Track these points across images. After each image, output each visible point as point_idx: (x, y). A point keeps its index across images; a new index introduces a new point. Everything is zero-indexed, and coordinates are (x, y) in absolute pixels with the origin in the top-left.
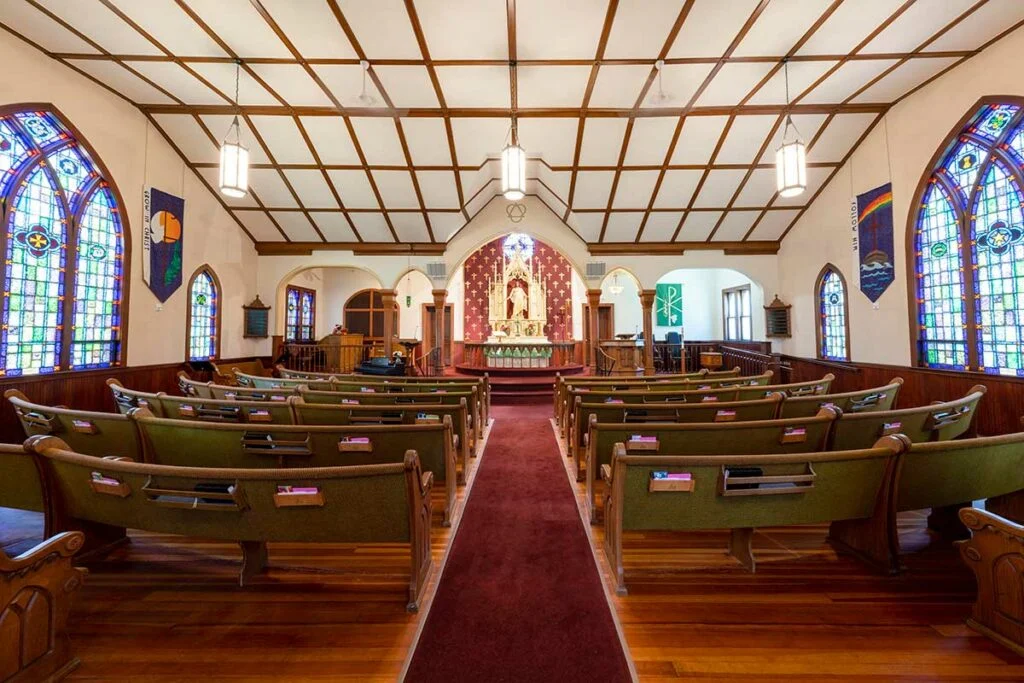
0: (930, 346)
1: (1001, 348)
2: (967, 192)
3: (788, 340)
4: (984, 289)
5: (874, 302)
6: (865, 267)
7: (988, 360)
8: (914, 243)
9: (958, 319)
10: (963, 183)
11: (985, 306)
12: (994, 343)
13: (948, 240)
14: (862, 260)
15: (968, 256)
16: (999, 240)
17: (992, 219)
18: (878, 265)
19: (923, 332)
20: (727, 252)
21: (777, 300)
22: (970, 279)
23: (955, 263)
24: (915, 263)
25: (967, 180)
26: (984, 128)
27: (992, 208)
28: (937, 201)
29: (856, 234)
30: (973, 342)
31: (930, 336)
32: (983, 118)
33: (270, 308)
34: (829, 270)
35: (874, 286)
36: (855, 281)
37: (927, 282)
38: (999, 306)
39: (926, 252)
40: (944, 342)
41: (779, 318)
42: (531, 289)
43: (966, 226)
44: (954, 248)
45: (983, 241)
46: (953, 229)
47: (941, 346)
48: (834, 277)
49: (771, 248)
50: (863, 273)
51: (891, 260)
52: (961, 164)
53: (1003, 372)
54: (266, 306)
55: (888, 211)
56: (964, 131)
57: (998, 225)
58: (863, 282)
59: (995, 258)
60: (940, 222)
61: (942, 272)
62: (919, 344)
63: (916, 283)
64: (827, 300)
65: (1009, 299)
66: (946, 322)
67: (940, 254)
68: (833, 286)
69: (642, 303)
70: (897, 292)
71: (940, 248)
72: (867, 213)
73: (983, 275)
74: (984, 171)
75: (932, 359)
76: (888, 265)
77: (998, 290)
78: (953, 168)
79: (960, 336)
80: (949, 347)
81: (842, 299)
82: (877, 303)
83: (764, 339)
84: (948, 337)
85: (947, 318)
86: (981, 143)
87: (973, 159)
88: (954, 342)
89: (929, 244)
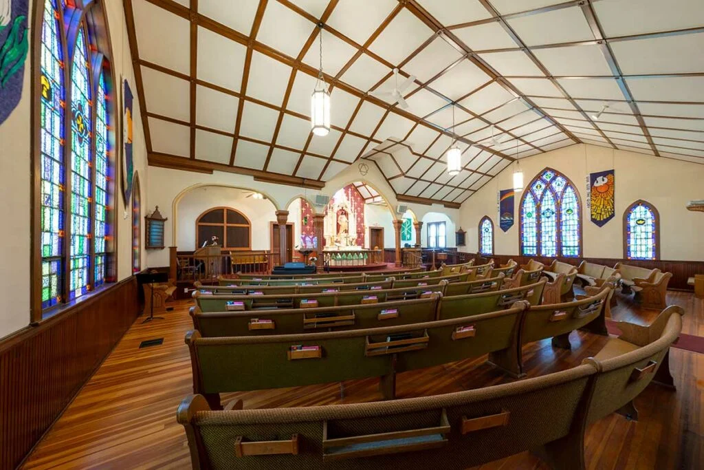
0: (525, 248)
1: (547, 248)
2: (539, 197)
3: (464, 247)
4: (543, 229)
5: (505, 231)
6: (502, 219)
7: (543, 252)
8: (521, 212)
9: (535, 239)
10: (537, 194)
11: (543, 235)
12: (545, 247)
13: (533, 212)
14: (501, 215)
15: (538, 218)
16: (548, 214)
17: (547, 207)
18: (507, 218)
19: (523, 243)
20: (445, 206)
21: (461, 230)
22: (539, 226)
23: (534, 220)
24: (521, 219)
25: (539, 193)
26: (544, 177)
27: (547, 203)
28: (529, 198)
29: (499, 205)
30: (539, 246)
31: (525, 245)
32: (544, 174)
33: (166, 219)
34: (486, 218)
35: (505, 226)
36: (497, 223)
37: (525, 226)
38: (547, 235)
39: (525, 215)
40: (530, 246)
41: (461, 237)
42: (349, 216)
43: (538, 209)
44: (534, 215)
45: (543, 214)
46: (534, 209)
47: (528, 248)
48: (487, 221)
49: (456, 206)
50: (501, 221)
51: (513, 217)
52: (537, 187)
53: (548, 256)
54: (164, 217)
55: (512, 198)
56: (539, 177)
57: (548, 209)
58: (501, 224)
59: (547, 220)
60: (529, 206)
61: (530, 222)
62: (522, 247)
63: (521, 227)
64: (483, 230)
65: (550, 233)
66: (530, 239)
67: (529, 217)
68: (486, 224)
69: (395, 228)
70: (514, 229)
71: (530, 215)
72: (504, 198)
73: (543, 225)
74: (545, 191)
75: (525, 253)
76: (512, 219)
77: (547, 230)
78: (534, 188)
79: (535, 245)
80: (531, 248)
81: (491, 230)
82: (506, 233)
83: (455, 247)
84: (531, 245)
85: (531, 238)
86: (544, 181)
87: (540, 186)
88: (533, 247)
89: (526, 212)
